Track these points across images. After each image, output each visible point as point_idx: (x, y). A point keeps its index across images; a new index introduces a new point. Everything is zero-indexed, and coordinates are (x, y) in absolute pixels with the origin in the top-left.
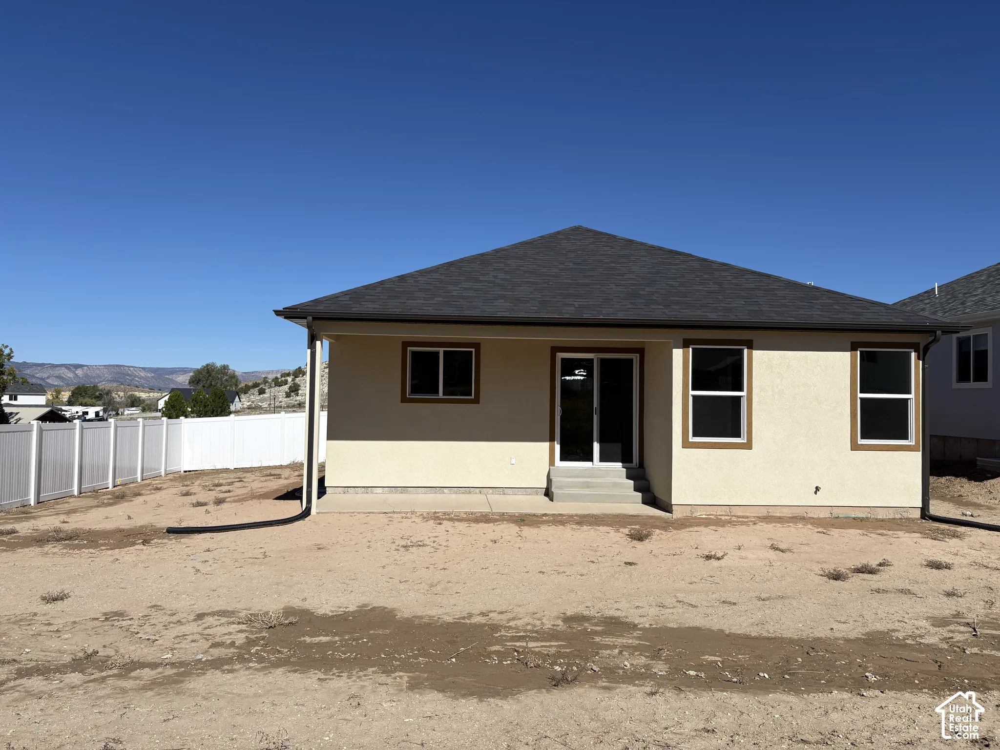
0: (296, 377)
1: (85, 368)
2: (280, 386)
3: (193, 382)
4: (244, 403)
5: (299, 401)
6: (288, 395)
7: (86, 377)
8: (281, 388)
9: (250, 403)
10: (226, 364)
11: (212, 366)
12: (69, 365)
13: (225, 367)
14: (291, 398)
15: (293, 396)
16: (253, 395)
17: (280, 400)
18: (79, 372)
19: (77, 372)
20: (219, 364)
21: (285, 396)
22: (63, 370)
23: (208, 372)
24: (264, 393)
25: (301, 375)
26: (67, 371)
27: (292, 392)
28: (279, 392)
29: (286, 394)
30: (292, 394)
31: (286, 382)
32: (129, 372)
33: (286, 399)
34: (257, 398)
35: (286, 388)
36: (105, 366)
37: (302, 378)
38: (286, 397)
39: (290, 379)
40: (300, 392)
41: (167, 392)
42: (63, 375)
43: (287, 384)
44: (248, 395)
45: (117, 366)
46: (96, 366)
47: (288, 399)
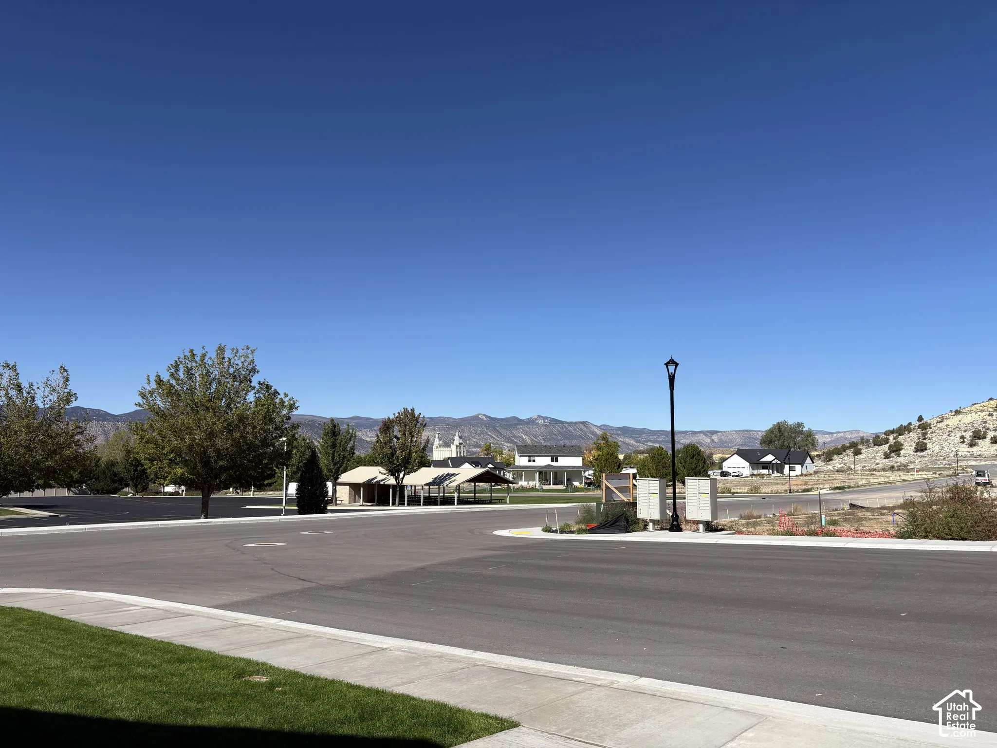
0: (900, 435)
1: (720, 434)
2: (879, 445)
3: (765, 442)
4: (835, 465)
5: (901, 463)
6: (887, 456)
7: (720, 442)
8: (881, 448)
9: (842, 465)
10: (800, 422)
11: (784, 424)
12: (707, 431)
13: (800, 425)
14: (891, 459)
15: (893, 457)
16: (847, 456)
17: (877, 461)
18: (715, 437)
19: (713, 438)
20: (791, 422)
21: (883, 457)
22: (702, 436)
23: (780, 430)
24: (860, 453)
25: (906, 432)
26: (705, 437)
27: (893, 452)
28: (877, 453)
29: (884, 455)
30: (893, 454)
31: (886, 441)
32: (758, 436)
33: (884, 461)
34: (850, 460)
35: (885, 447)
36: (736, 431)
37: (907, 436)
38: (885, 458)
39: (891, 437)
40: (902, 452)
41: (728, 454)
42: (702, 441)
43: (888, 443)
44: (841, 456)
45: (747, 431)
46: (728, 431)
47: (887, 460)
